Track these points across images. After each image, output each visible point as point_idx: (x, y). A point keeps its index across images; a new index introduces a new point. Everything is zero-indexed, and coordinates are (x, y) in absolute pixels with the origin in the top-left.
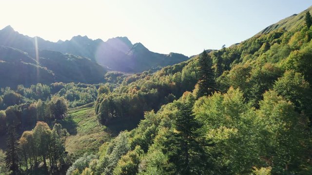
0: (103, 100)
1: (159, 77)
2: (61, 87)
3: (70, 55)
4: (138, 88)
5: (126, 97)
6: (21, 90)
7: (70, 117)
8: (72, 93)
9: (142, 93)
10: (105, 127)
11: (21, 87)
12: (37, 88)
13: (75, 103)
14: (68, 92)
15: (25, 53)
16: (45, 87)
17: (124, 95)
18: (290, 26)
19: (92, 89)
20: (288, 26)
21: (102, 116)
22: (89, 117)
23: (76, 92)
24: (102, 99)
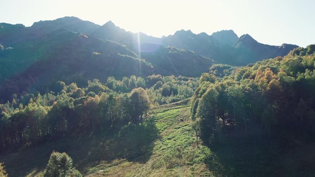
0: (206, 93)
2: (158, 79)
3: (172, 48)
6: (109, 82)
7: (152, 120)
8: (169, 86)
10: (208, 151)
11: (111, 79)
12: (130, 80)
13: (171, 98)
14: (165, 85)
15: (124, 46)
16: (140, 80)
19: (194, 83)
21: (203, 124)
22: (182, 120)
23: (175, 85)
24: (204, 91)
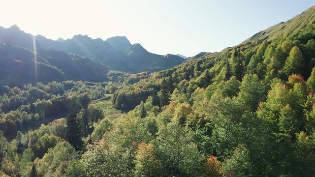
1: (155, 79)
2: (73, 85)
3: (74, 54)
4: (141, 87)
5: (134, 93)
9: (144, 91)
11: (40, 84)
14: (80, 89)
16: (59, 84)
17: (131, 92)
18: (272, 36)
20: (270, 35)
23: (87, 89)
24: (118, 94)
